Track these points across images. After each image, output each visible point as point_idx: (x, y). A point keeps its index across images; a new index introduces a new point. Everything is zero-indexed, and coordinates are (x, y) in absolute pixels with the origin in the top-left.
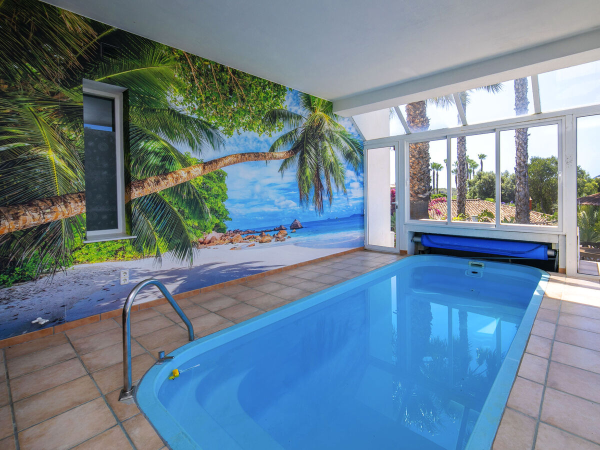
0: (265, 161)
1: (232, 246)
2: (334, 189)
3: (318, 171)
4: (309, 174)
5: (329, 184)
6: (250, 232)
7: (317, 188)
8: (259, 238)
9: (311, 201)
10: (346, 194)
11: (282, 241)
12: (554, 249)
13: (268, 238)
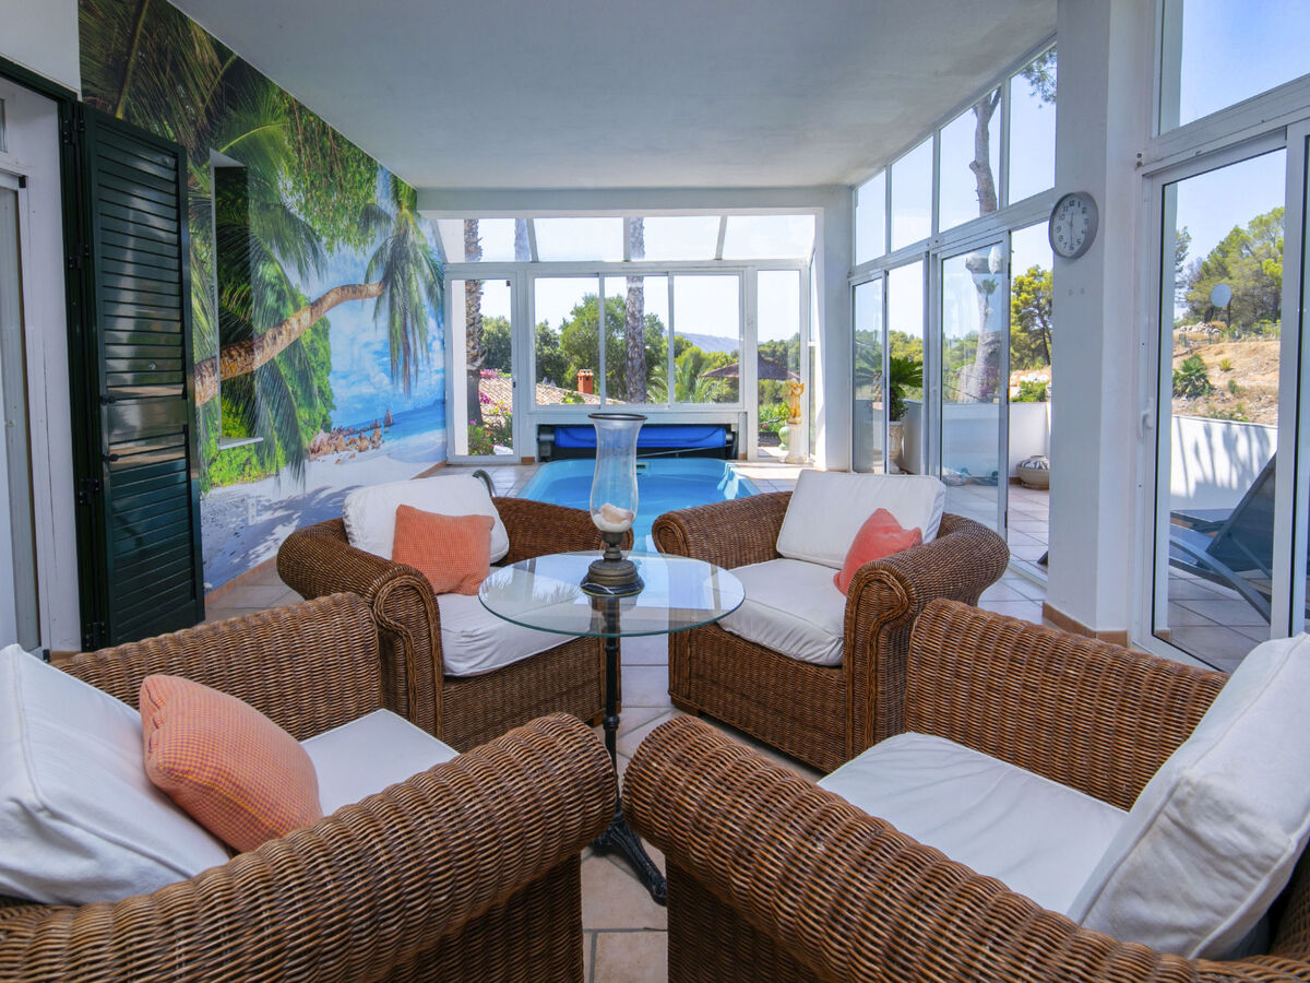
0: (360, 301)
1: (336, 456)
2: (419, 352)
3: (405, 319)
4: (397, 324)
5: (415, 343)
6: (351, 432)
7: (405, 350)
8: (358, 442)
9: (400, 375)
10: (429, 362)
11: (378, 448)
12: (733, 430)
13: (366, 443)
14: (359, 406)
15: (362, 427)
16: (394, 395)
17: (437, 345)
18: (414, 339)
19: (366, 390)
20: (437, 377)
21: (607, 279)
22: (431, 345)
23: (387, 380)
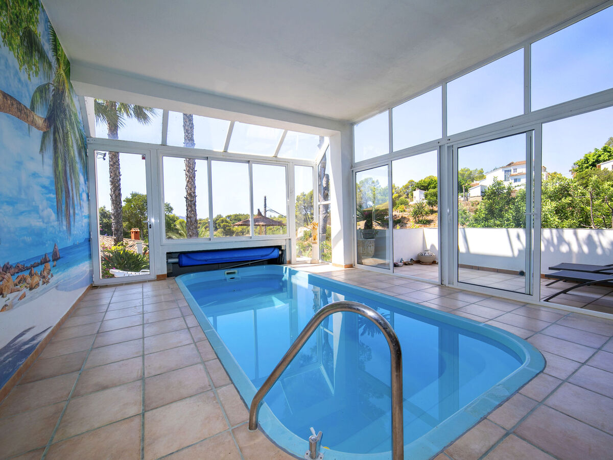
2: (75, 198)
3: (65, 167)
4: (60, 168)
5: (72, 190)
6: (20, 269)
7: (66, 192)
8: (29, 280)
9: (63, 214)
10: (81, 208)
11: (48, 282)
12: (283, 249)
13: (36, 279)
14: (29, 239)
15: (32, 263)
16: (60, 231)
17: (84, 196)
18: (72, 186)
19: (36, 223)
20: (86, 221)
21: (213, 162)
22: (81, 194)
23: (54, 216)
